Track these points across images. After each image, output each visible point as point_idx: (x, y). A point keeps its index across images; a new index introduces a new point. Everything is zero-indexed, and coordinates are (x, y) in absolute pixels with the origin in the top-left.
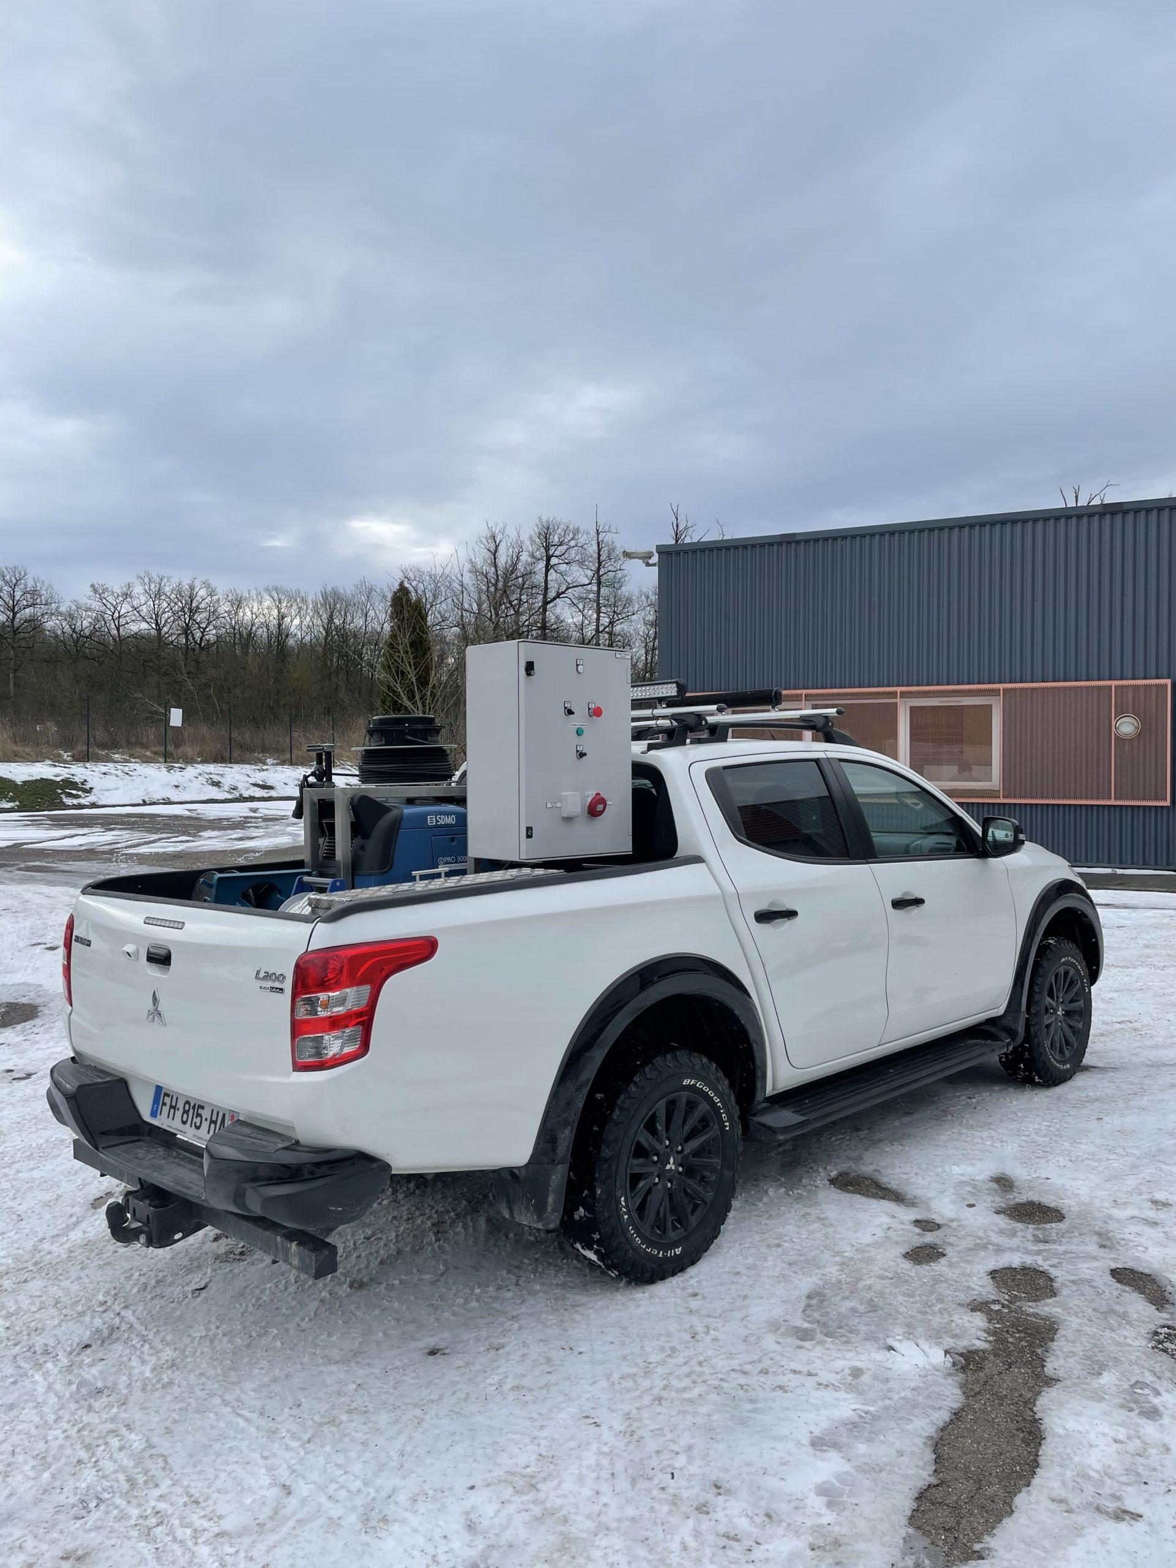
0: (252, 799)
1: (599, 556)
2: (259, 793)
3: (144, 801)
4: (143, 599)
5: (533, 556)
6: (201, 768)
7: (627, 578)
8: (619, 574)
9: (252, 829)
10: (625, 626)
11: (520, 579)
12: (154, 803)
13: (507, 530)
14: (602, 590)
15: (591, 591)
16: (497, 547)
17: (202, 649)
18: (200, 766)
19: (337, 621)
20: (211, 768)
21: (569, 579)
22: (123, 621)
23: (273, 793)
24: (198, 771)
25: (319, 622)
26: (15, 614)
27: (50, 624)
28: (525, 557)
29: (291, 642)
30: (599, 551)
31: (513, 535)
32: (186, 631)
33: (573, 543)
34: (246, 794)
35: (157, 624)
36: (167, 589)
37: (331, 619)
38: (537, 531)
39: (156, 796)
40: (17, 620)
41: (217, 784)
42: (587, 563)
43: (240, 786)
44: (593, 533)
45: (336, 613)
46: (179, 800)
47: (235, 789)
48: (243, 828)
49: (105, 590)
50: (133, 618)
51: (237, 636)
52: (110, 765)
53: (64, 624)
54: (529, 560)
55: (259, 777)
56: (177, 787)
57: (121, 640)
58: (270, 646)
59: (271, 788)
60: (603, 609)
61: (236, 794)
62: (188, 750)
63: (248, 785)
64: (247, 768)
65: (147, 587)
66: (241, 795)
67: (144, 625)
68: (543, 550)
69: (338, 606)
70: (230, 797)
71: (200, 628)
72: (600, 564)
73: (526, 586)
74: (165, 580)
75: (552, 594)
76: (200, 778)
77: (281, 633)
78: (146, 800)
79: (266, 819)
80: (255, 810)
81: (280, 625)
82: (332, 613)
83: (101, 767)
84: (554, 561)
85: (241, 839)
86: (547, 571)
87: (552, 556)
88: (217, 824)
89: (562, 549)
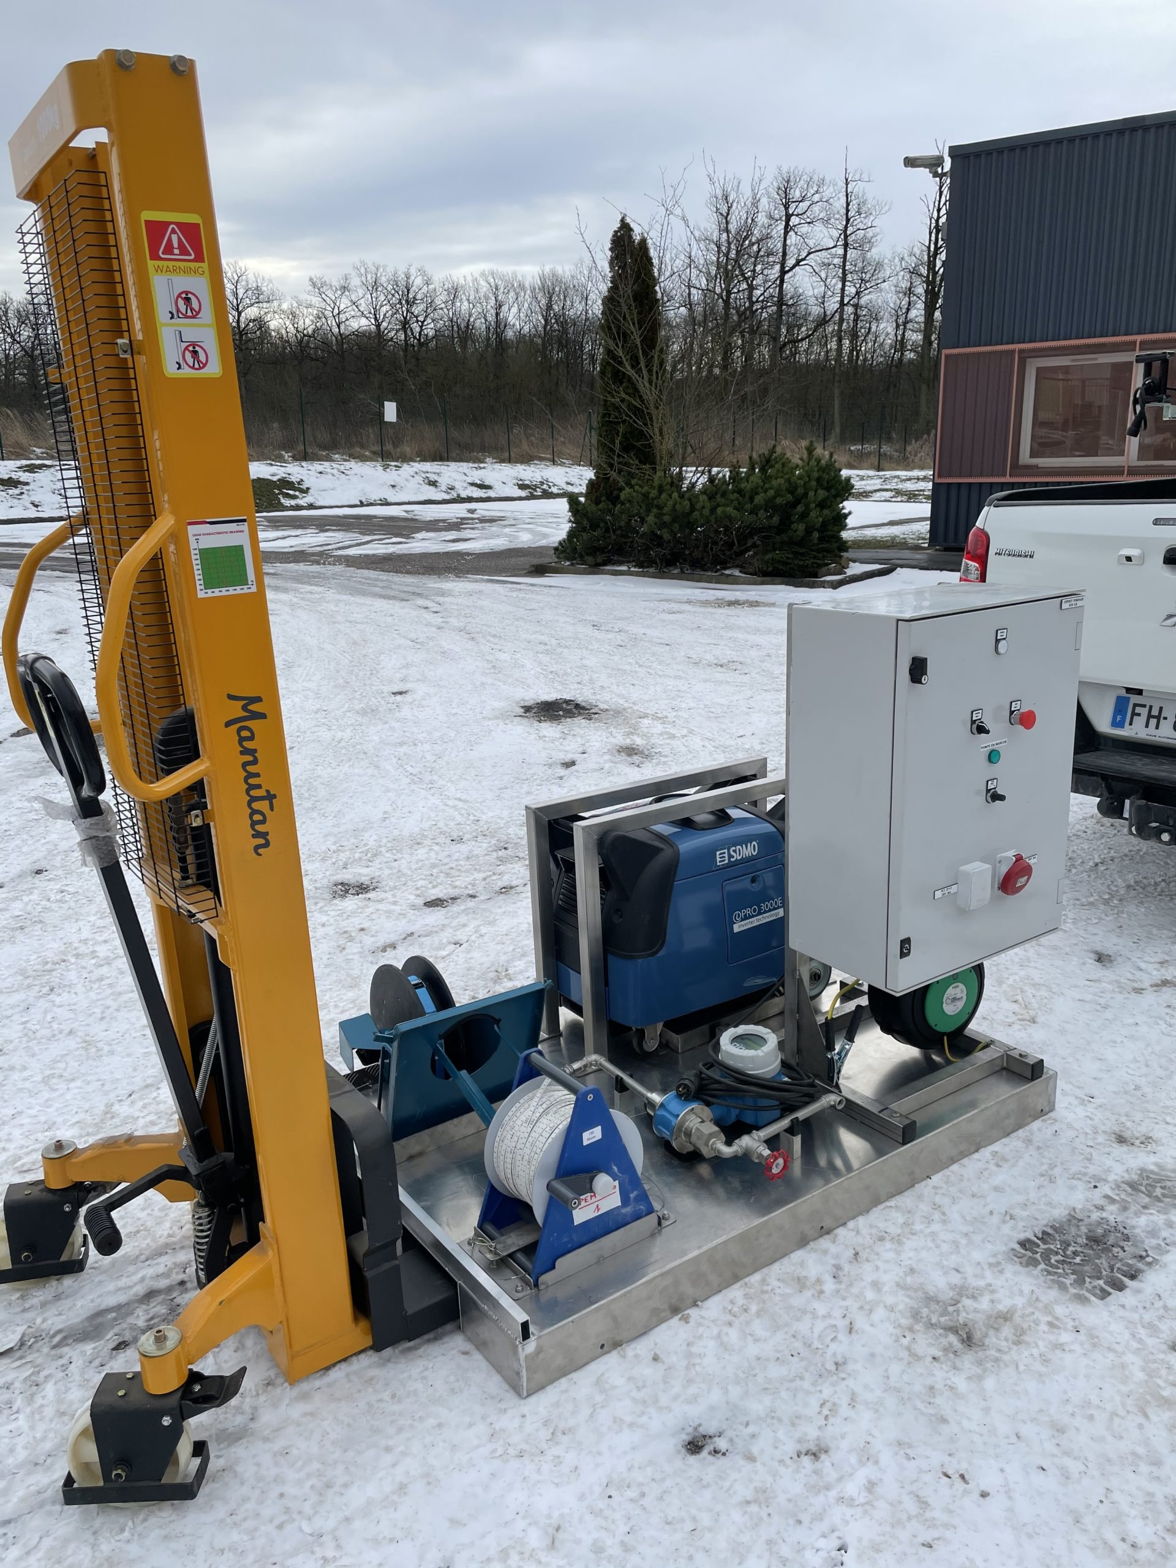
0: (470, 500)
1: (848, 211)
2: (477, 493)
3: (361, 502)
4: (361, 292)
5: (771, 217)
6: (417, 466)
7: (879, 237)
8: (870, 233)
9: (468, 531)
10: (873, 296)
11: (755, 248)
12: (371, 504)
13: (741, 186)
14: (849, 252)
15: (834, 256)
16: (729, 208)
17: (421, 344)
18: (416, 464)
19: (556, 307)
20: (428, 466)
21: (811, 243)
22: (343, 317)
23: (491, 494)
24: (415, 469)
25: (538, 309)
26: (239, 314)
27: (275, 323)
28: (762, 219)
29: (510, 334)
30: (848, 204)
32: (405, 325)
33: (816, 198)
34: (464, 495)
35: (376, 319)
36: (383, 280)
37: (549, 307)
38: (776, 184)
39: (374, 496)
40: (242, 319)
41: (433, 484)
42: (832, 220)
43: (457, 485)
44: (841, 184)
45: (555, 298)
46: (397, 501)
47: (452, 488)
48: (459, 530)
49: (323, 284)
50: (353, 313)
51: (455, 328)
52: (327, 464)
53: (288, 323)
54: (767, 221)
55: (477, 476)
56: (393, 486)
57: (342, 338)
58: (488, 339)
59: (489, 487)
60: (849, 277)
61: (454, 494)
62: (407, 449)
63: (465, 485)
64: (464, 466)
65: (364, 279)
66: (458, 496)
67: (364, 322)
68: (782, 209)
69: (557, 289)
70: (447, 497)
71: (417, 321)
72: (848, 220)
73: (762, 253)
74: (381, 270)
75: (791, 262)
76: (417, 477)
77: (500, 325)
78: (364, 500)
79: (483, 520)
80: (472, 511)
81: (497, 314)
82: (551, 298)
83: (317, 466)
84: (794, 220)
85: (454, 541)
86: (786, 233)
87: (793, 215)
88: (433, 526)
89: (804, 205)
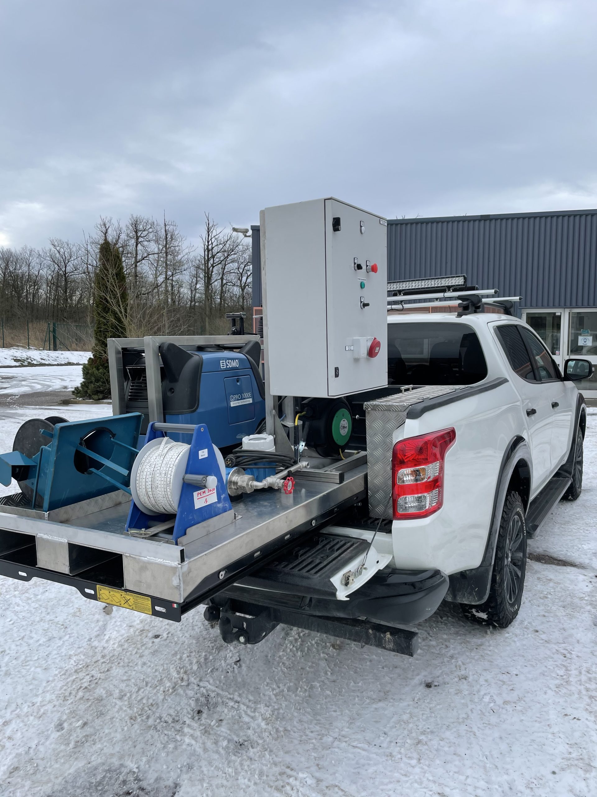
1: (166, 238)
5: (128, 236)
7: (181, 251)
8: (177, 248)
10: (179, 277)
11: (121, 248)
13: (112, 221)
14: (168, 256)
15: (161, 257)
16: (107, 230)
21: (149, 250)
28: (123, 236)
30: (166, 235)
31: (116, 225)
33: (151, 230)
38: (130, 222)
42: (159, 241)
44: (163, 226)
45: (10, 264)
54: (126, 237)
60: (169, 267)
68: (134, 233)
69: (11, 259)
72: (167, 242)
75: (139, 257)
82: (8, 263)
84: (140, 240)
86: (137, 245)
87: (140, 236)
89: (145, 233)
